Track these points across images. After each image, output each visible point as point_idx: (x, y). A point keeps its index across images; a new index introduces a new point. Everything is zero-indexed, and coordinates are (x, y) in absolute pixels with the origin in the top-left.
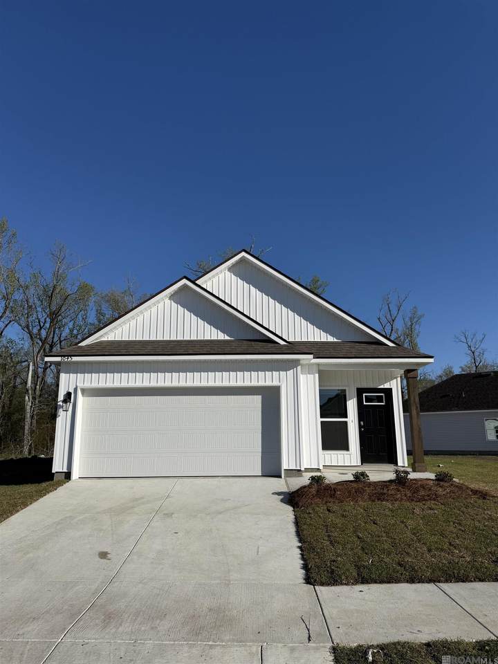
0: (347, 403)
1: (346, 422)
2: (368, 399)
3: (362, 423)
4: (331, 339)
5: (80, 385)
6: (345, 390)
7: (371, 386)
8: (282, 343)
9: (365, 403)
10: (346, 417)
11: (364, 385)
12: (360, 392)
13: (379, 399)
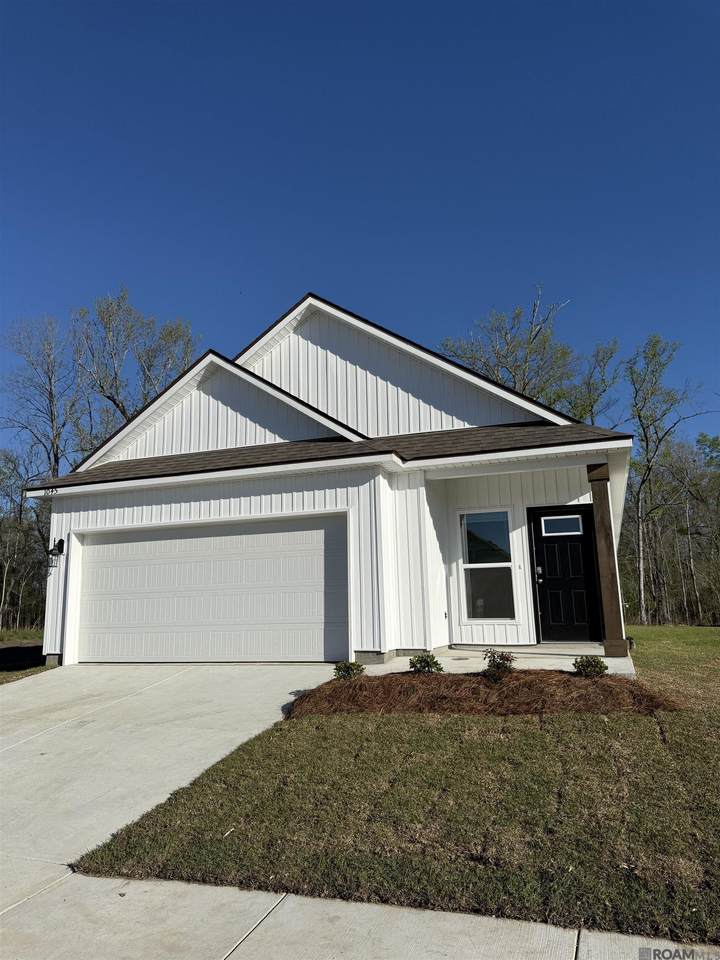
0: (510, 534)
1: (509, 570)
2: (550, 526)
3: (540, 570)
4: (460, 425)
5: (75, 528)
6: (506, 513)
7: (553, 502)
8: (356, 439)
9: (544, 534)
10: (508, 559)
11: (541, 502)
12: (534, 515)
13: (572, 525)
